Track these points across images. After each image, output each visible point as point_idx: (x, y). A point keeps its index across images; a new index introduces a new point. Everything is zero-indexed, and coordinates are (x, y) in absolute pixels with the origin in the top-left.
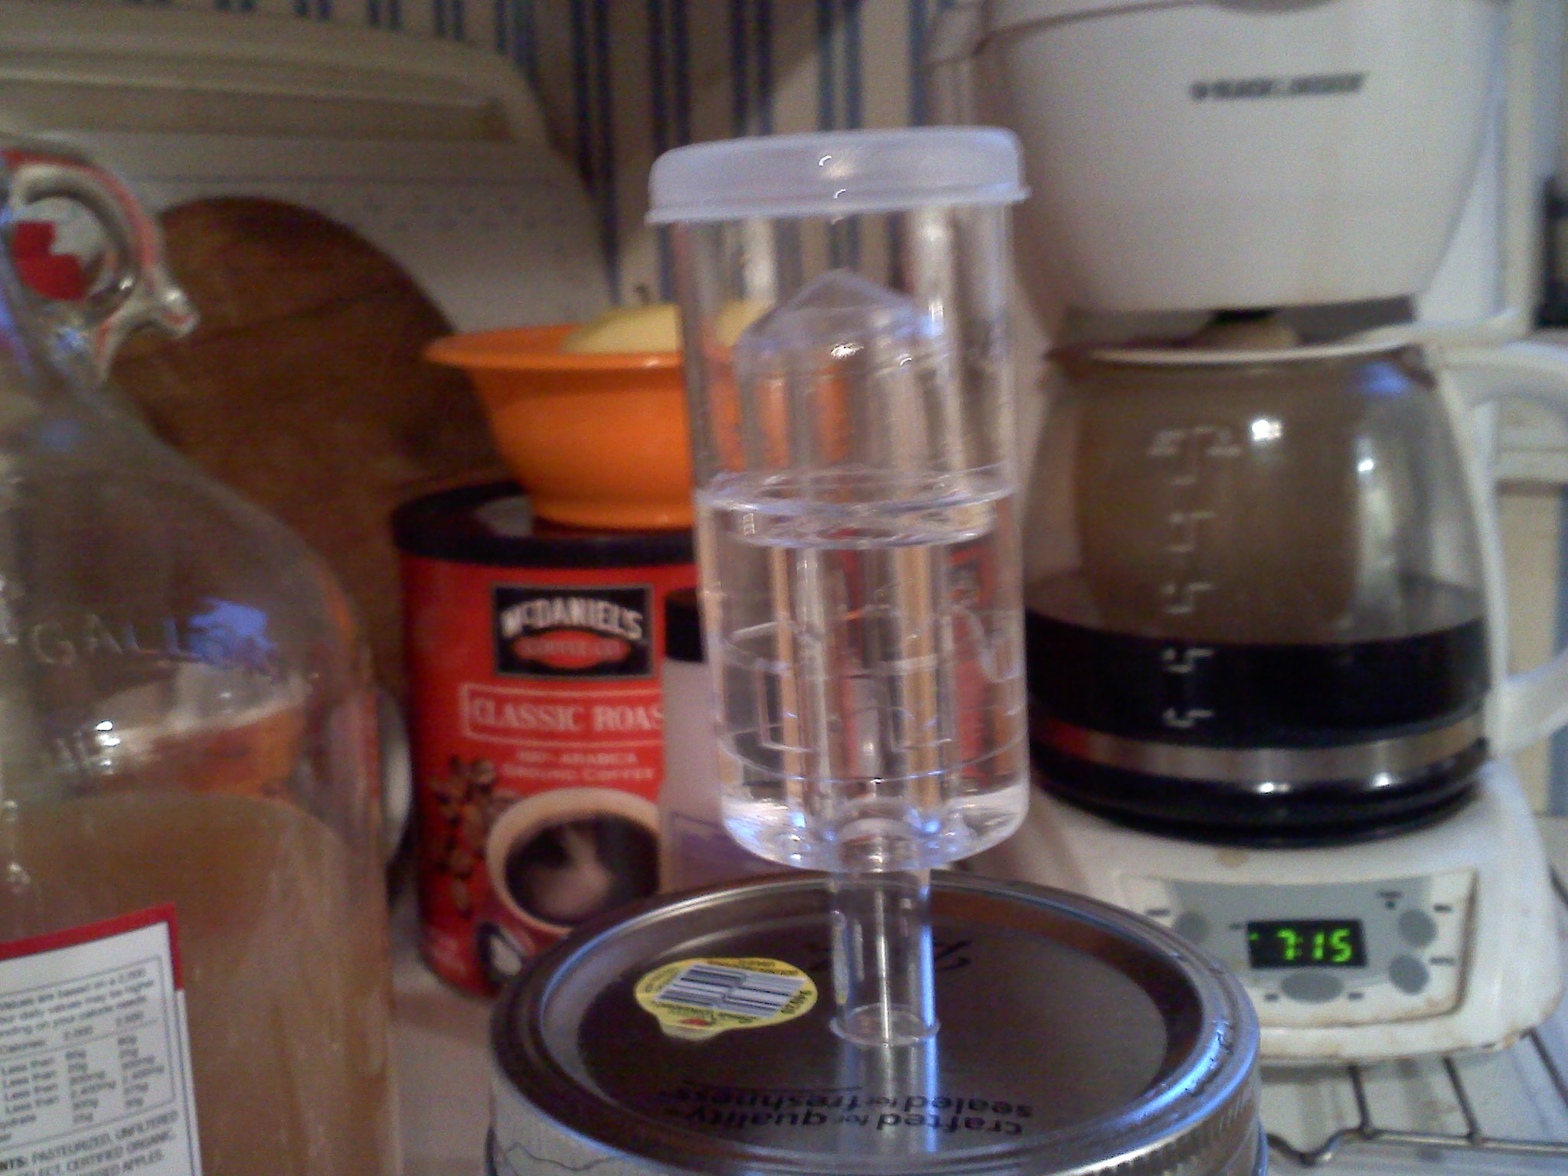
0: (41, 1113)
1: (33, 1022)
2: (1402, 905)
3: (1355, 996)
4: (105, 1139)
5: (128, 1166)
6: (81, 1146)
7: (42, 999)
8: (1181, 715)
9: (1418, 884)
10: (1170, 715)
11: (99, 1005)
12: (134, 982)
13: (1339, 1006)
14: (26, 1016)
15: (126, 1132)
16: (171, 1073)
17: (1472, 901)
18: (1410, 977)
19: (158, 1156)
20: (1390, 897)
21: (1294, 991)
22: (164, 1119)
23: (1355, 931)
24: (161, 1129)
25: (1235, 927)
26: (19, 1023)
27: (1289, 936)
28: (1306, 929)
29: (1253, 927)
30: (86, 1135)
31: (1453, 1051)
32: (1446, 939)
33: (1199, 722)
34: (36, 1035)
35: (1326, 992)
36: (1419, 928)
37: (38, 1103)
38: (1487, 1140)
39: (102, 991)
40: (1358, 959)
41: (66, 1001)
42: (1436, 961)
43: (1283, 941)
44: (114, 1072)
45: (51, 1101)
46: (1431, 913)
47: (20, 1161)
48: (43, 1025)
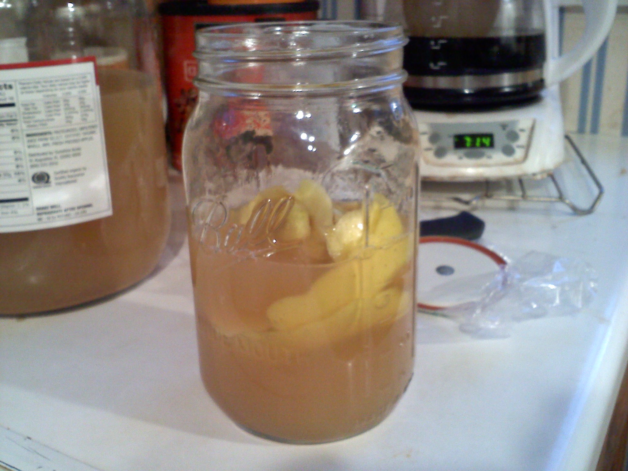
0: (56, 117)
1: (53, 88)
2: (508, 129)
3: (489, 157)
4: (75, 130)
5: (83, 140)
6: (68, 131)
7: (56, 81)
8: (435, 64)
9: (514, 123)
10: (432, 65)
11: (72, 86)
12: (84, 80)
13: (484, 160)
14: (51, 86)
15: (82, 129)
16: (95, 112)
17: (533, 129)
18: (508, 151)
19: (91, 139)
20: (504, 126)
21: (469, 156)
22: (93, 127)
23: (490, 136)
24: (93, 130)
25: (450, 136)
26: (48, 88)
27: (468, 140)
28: (474, 137)
29: (456, 136)
30: (69, 127)
31: (521, 175)
32: (523, 139)
33: (442, 67)
34: (54, 93)
35: (479, 156)
36: (513, 136)
37: (55, 115)
38: (528, 197)
39: (74, 81)
40: (492, 145)
41: (63, 83)
42: (519, 147)
43: (466, 141)
44: (78, 109)
45: (59, 115)
46: (518, 132)
47: (50, 133)
48: (56, 90)
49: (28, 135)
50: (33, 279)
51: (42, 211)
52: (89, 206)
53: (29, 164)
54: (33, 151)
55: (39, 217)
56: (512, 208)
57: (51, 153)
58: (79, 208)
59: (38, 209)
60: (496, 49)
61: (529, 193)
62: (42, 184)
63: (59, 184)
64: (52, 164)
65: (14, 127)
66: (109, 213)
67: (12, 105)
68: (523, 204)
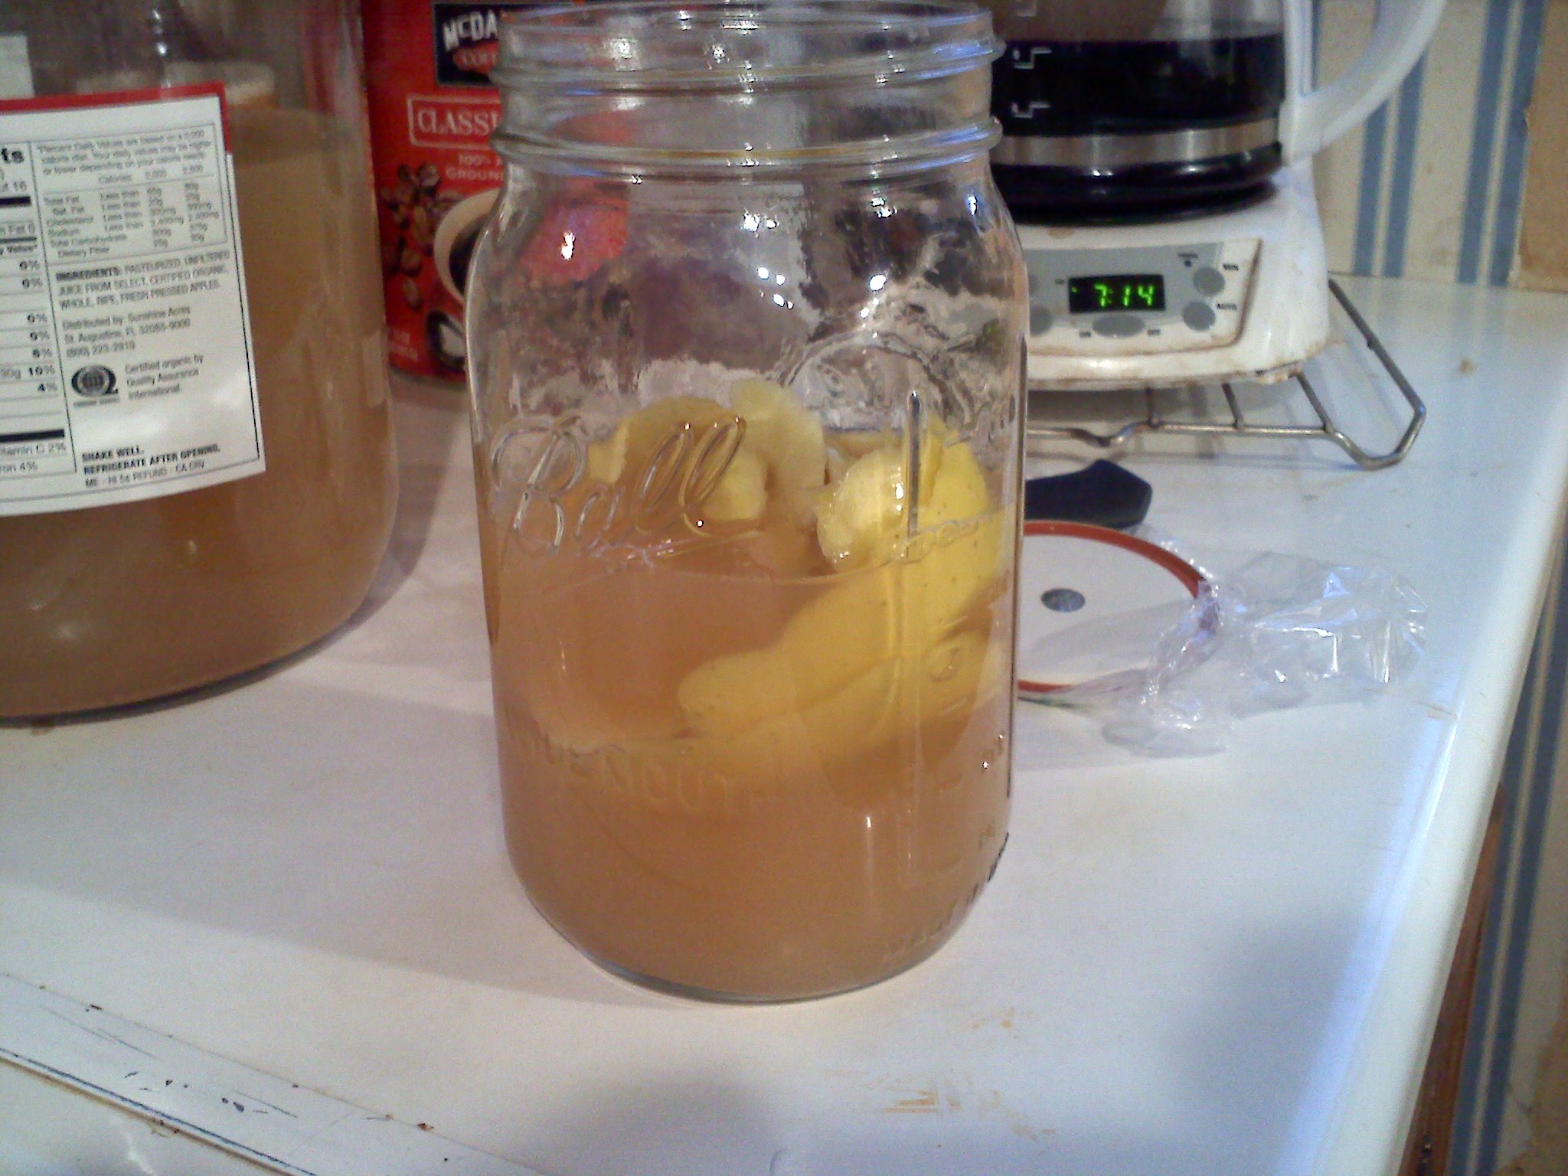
0: (130, 233)
1: (123, 160)
2: (1196, 264)
3: (1154, 332)
4: (175, 262)
5: (194, 287)
6: (159, 265)
7: (129, 143)
8: (1023, 107)
9: (1212, 249)
10: (1015, 108)
11: (169, 154)
12: (196, 140)
13: (1141, 340)
14: (117, 154)
15: (192, 260)
16: (224, 219)
17: (1256, 261)
18: (1200, 317)
19: (214, 284)
20: (1187, 258)
21: (1104, 329)
22: (219, 255)
23: (1156, 281)
24: (218, 262)
25: (1060, 282)
26: (112, 159)
27: (1103, 289)
28: (1116, 282)
29: (1075, 282)
30: (161, 257)
31: (1229, 375)
32: (1232, 290)
34: (125, 171)
35: (1130, 329)
36: (1211, 281)
37: (128, 225)
38: (1248, 426)
39: (173, 143)
40: (1159, 304)
41: (147, 146)
42: (1222, 306)
43: (1100, 292)
44: (182, 210)
45: (137, 225)
46: (1221, 269)
47: (116, 270)
48: (130, 164)
49: (62, 276)
50: (66, 632)
51: (97, 462)
52: (212, 449)
53: (64, 347)
54: (73, 314)
55: (90, 477)
56: (1207, 456)
57: (118, 320)
58: (186, 454)
59: (86, 457)
60: (1167, 70)
61: (1249, 417)
62: (97, 397)
63: (140, 395)
64: (119, 347)
65: (26, 257)
66: (259, 467)
67: (24, 201)
68: (1233, 444)
